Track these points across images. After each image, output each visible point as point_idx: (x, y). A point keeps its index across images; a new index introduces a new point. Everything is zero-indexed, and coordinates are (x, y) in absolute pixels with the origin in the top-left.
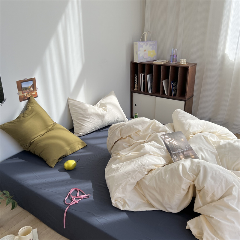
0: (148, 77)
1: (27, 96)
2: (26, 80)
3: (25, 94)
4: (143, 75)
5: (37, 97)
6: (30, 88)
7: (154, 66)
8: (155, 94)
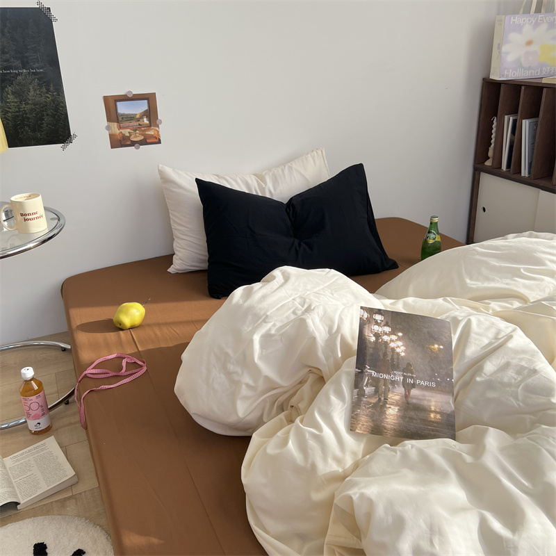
0: (526, 124)
1: (130, 135)
2: (130, 96)
3: (126, 132)
4: (511, 118)
5: (159, 142)
6: (142, 117)
7: (545, 90)
8: (537, 182)
